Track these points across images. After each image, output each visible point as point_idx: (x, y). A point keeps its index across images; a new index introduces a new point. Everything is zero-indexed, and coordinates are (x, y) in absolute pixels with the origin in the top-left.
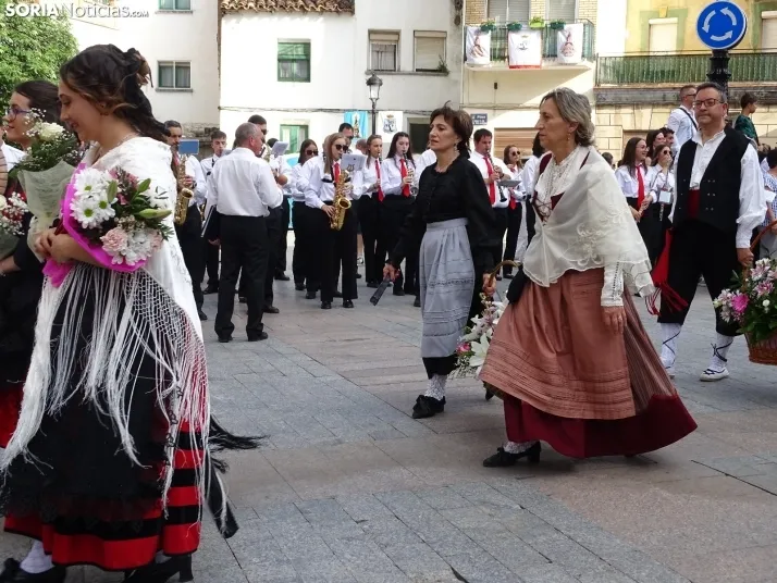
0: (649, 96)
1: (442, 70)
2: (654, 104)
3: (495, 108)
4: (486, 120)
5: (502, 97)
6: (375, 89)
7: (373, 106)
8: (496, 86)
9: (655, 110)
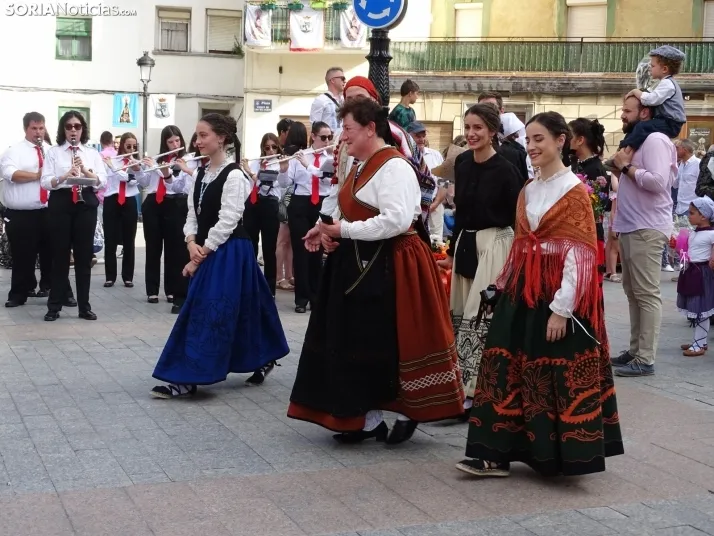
0: (439, 85)
1: (237, 52)
2: (444, 93)
3: (280, 94)
4: (270, 106)
5: (287, 82)
6: (146, 70)
7: (145, 88)
8: (281, 70)
9: (446, 100)
